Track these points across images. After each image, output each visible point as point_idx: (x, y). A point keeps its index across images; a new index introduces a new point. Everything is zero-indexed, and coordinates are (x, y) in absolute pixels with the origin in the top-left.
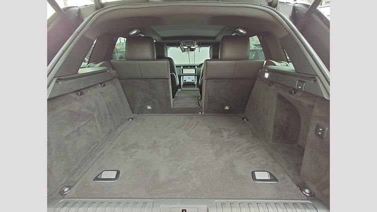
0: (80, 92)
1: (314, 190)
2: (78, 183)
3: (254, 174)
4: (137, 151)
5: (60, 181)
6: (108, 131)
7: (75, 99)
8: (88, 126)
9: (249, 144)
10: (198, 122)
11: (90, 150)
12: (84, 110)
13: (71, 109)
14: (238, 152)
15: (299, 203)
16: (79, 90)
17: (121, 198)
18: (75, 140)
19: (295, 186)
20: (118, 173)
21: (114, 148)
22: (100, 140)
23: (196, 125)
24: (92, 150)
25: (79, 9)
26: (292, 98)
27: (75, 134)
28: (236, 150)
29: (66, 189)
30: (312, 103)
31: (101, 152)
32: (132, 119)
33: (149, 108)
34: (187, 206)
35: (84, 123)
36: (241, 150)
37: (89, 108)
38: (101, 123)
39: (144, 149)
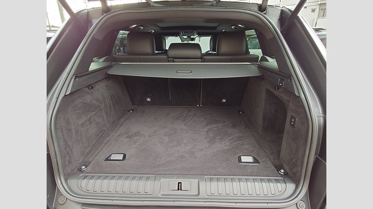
0: (91, 87)
1: (288, 170)
2: (93, 162)
3: (241, 158)
4: (139, 139)
5: (78, 160)
6: (112, 121)
7: (88, 93)
8: (97, 116)
9: (240, 134)
10: (196, 114)
11: (98, 137)
12: (94, 102)
13: (85, 101)
14: (229, 140)
15: (272, 179)
16: (90, 85)
17: (129, 174)
18: (87, 127)
19: (273, 167)
20: (125, 156)
21: (119, 136)
22: (106, 129)
23: (194, 117)
24: (100, 138)
25: (88, 12)
26: (276, 92)
27: (88, 122)
28: (228, 139)
29: (83, 167)
30: (289, 99)
31: (108, 139)
32: (133, 111)
33: (149, 100)
34: (183, 180)
35: (94, 113)
36: (233, 139)
37: (97, 100)
38: (107, 113)
39: (145, 137)
